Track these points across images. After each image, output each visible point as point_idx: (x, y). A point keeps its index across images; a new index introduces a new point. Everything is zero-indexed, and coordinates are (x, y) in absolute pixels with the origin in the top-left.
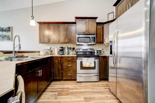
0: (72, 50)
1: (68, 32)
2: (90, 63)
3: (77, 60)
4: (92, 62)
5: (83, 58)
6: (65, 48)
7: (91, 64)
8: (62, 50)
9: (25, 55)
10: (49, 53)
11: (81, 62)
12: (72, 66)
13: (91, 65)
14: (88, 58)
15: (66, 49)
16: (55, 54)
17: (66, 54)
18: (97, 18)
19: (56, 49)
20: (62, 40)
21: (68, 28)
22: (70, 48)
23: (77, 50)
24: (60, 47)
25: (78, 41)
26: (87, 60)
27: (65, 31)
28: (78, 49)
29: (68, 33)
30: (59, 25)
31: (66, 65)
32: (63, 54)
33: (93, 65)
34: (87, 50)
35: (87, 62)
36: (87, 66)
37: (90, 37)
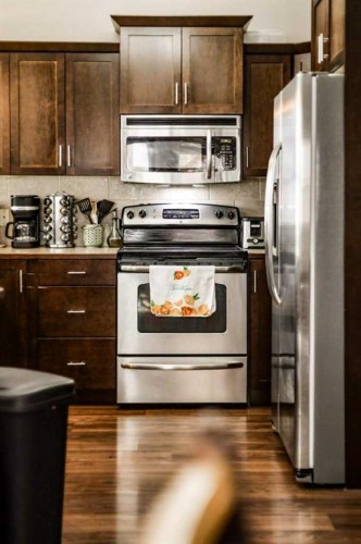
0: (94, 217)
1: (69, 102)
2: (191, 294)
3: (120, 275)
4: (201, 291)
6: (48, 202)
7: (195, 297)
8: (32, 214)
11: (144, 290)
12: (89, 314)
13: (197, 304)
14: (180, 268)
15: (57, 207)
17: (59, 243)
18: (250, 18)
20: (33, 154)
21: (70, 77)
22: (85, 206)
23: (131, 215)
24: (19, 200)
26: (178, 276)
27: (52, 99)
28: (136, 211)
29: (70, 108)
30: (15, 56)
31: (58, 308)
33: (207, 305)
34: (196, 213)
35: (174, 288)
36: (176, 313)
37: (203, 140)
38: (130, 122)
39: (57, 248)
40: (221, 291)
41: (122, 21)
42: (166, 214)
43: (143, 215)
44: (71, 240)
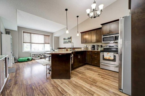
0: (100, 47)
3: (100, 53)
4: (111, 56)
5: (104, 53)
8: (94, 47)
9: (75, 49)
10: (86, 49)
11: (103, 55)
12: (97, 57)
14: (108, 53)
15: (96, 46)
16: (89, 49)
19: (90, 46)
23: (105, 47)
24: (92, 45)
25: (103, 41)
32: (94, 50)
33: (112, 58)
34: (114, 46)
35: (107, 55)
36: (108, 58)
37: (113, 37)
38: (103, 36)
39: (96, 50)
40: (115, 56)
41: (102, 25)
42: (109, 47)
43: (106, 47)
44: (98, 50)
